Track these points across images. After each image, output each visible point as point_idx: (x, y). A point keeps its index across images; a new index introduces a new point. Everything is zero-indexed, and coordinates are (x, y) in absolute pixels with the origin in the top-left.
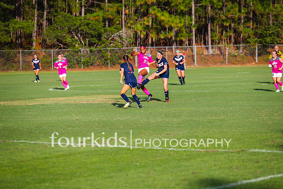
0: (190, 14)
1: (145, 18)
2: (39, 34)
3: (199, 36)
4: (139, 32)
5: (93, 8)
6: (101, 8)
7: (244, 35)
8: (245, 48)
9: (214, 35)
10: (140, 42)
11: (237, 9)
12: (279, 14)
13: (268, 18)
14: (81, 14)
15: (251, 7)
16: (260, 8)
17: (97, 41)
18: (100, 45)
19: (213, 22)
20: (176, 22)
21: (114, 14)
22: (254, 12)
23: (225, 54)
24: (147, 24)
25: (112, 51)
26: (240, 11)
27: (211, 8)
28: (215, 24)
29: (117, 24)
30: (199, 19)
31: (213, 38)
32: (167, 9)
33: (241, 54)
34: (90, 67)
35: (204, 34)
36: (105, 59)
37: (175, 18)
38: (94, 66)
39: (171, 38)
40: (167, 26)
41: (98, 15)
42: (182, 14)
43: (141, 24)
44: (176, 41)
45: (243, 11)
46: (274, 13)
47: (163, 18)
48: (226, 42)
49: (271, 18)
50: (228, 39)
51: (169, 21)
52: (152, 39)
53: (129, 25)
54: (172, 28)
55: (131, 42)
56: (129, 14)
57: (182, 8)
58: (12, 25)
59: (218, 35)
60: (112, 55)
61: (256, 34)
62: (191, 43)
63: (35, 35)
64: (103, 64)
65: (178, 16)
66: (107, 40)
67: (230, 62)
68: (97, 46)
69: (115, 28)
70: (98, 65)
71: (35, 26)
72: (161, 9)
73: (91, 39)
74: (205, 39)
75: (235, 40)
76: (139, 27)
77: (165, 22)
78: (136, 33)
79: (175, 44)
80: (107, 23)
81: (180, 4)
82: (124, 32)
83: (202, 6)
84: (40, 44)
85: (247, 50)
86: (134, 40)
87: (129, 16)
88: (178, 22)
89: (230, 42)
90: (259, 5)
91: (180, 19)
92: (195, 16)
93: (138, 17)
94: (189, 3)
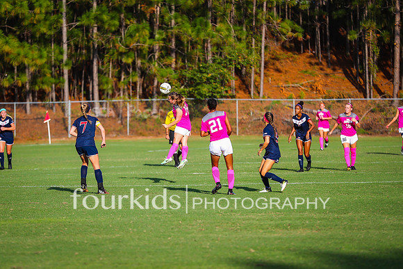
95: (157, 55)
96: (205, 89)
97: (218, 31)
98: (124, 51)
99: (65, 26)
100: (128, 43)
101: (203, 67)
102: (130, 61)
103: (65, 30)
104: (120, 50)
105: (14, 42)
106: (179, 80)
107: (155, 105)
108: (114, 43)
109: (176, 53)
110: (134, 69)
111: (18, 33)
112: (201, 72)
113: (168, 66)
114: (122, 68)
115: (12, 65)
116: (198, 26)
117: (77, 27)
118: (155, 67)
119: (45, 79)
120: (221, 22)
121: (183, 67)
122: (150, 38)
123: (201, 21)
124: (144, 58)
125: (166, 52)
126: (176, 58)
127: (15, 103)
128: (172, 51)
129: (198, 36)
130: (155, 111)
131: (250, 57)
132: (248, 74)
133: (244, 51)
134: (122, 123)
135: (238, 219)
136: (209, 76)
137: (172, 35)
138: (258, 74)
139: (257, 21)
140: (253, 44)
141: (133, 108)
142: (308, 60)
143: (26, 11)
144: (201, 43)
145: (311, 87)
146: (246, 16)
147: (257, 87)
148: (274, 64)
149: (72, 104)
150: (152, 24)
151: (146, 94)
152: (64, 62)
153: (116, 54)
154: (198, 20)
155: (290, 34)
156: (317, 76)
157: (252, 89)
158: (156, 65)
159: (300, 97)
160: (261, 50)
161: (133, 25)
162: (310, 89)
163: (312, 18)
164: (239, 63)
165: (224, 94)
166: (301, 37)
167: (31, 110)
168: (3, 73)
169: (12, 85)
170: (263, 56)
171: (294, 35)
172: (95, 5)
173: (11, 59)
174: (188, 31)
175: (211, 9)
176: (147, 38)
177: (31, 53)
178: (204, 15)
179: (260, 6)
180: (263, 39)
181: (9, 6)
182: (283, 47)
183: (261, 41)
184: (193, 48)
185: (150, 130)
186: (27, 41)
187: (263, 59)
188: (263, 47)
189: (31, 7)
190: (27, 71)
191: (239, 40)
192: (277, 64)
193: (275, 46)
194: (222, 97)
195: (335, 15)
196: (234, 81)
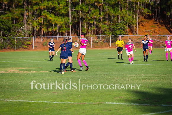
0: (68, 16)
1: (39, 18)
3: (73, 29)
4: (35, 27)
5: (5, 11)
6: (10, 12)
7: (103, 29)
8: (103, 37)
9: (83, 29)
10: (36, 34)
11: (98, 12)
12: (124, 16)
13: (118, 18)
15: (106, 11)
16: (113, 12)
17: (8, 33)
18: (10, 35)
19: (82, 21)
20: (59, 21)
21: (19, 15)
22: (109, 15)
23: (90, 41)
24: (40, 22)
25: (17, 39)
26: (100, 14)
27: (81, 12)
28: (84, 22)
29: (21, 22)
30: (74, 19)
31: (82, 31)
32: (53, 12)
33: (101, 42)
34: (3, 49)
35: (77, 28)
36: (13, 45)
37: (58, 18)
38: (6, 49)
39: (56, 31)
40: (53, 23)
41: (9, 16)
42: (63, 15)
43: (36, 22)
44: (59, 33)
45: (101, 14)
46: (121, 15)
47: (50, 18)
48: (91, 34)
49: (119, 18)
50: (92, 32)
51: (54, 20)
52: (44, 31)
53: (29, 22)
54: (56, 25)
55: (30, 34)
56: (29, 16)
57: (63, 12)
59: (86, 29)
60: (18, 42)
61: (110, 29)
62: (68, 34)
64: (12, 48)
65: (60, 17)
66: (15, 32)
67: (94, 47)
68: (8, 36)
69: (20, 25)
70: (9, 48)
72: (50, 13)
73: (4, 31)
74: (77, 32)
75: (97, 32)
76: (35, 24)
77: (52, 21)
78: (33, 28)
79: (59, 35)
80: (14, 21)
81: (61, 9)
82: (25, 27)
83: (76, 10)
85: (104, 39)
86: (32, 32)
87: (29, 17)
88: (60, 21)
89: (94, 34)
90: (112, 10)
91: (61, 19)
92: (71, 17)
93: (35, 18)
94: (68, 9)
95: (101, 20)
96: (118, 32)
97: (122, 12)
98: (90, 19)
99: (70, 10)
100: (91, 16)
101: (117, 25)
102: (92, 22)
103: (70, 12)
104: (89, 19)
105: (53, 16)
106: (109, 29)
107: (101, 37)
108: (87, 16)
109: (108, 20)
110: (94, 25)
111: (54, 13)
112: (117, 26)
113: (105, 24)
114: (90, 25)
115: (52, 24)
116: (116, 11)
117: (74, 11)
118: (101, 25)
119: (63, 28)
120: (123, 9)
121: (110, 25)
122: (99, 15)
123: (117, 9)
124: (97, 21)
125: (105, 19)
126: (108, 21)
127: (53, 37)
128: (107, 19)
129: (115, 14)
130: (101, 39)
131: (133, 21)
132: (133, 27)
133: (131, 19)
134: (89, 44)
135: (129, 76)
136: (119, 27)
137: (107, 13)
138: (136, 27)
139: (136, 9)
140: (134, 17)
141: (93, 38)
142: (153, 22)
143: (57, 5)
144: (117, 16)
145: (154, 31)
146: (132, 7)
147: (136, 31)
148: (141, 24)
149: (72, 37)
150: (100, 10)
151: (98, 34)
152: (70, 23)
153: (87, 20)
154: (116, 8)
155: (147, 13)
156: (156, 28)
157: (134, 32)
158: (101, 24)
159: (150, 35)
160: (137, 19)
161: (93, 10)
162: (154, 32)
163: (154, 8)
164: (129, 23)
165: (124, 34)
166: (151, 14)
167: (58, 39)
168: (49, 26)
169: (52, 30)
170: (138, 21)
171: (148, 14)
172: (80, 3)
173: (52, 22)
174: (112, 12)
175: (120, 5)
176: (98, 14)
177: (58, 19)
178: (118, 7)
179: (137, 4)
180: (138, 15)
181: (51, 4)
182: (145, 18)
183: (137, 16)
184: (114, 18)
185: (99, 46)
186: (57, 16)
187: (138, 22)
188: (138, 18)
189: (59, 4)
190: (57, 26)
191: (130, 15)
192: (143, 23)
193: (142, 17)
194: (124, 35)
195: (162, 7)
196: (128, 29)
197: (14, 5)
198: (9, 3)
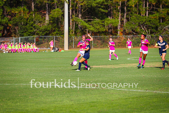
2: (122, 27)
5: (153, 11)
6: (158, 12)
14: (146, 15)
17: (155, 31)
18: (157, 33)
21: (165, 15)
29: (167, 21)
34: (151, 46)
41: (156, 16)
58: (106, 22)
63: (119, 27)
66: (161, 30)
68: (155, 33)
69: (166, 23)
71: (120, 22)
73: (152, 29)
80: (161, 20)
84: (122, 32)
197: (161, 6)
198: (156, 4)
